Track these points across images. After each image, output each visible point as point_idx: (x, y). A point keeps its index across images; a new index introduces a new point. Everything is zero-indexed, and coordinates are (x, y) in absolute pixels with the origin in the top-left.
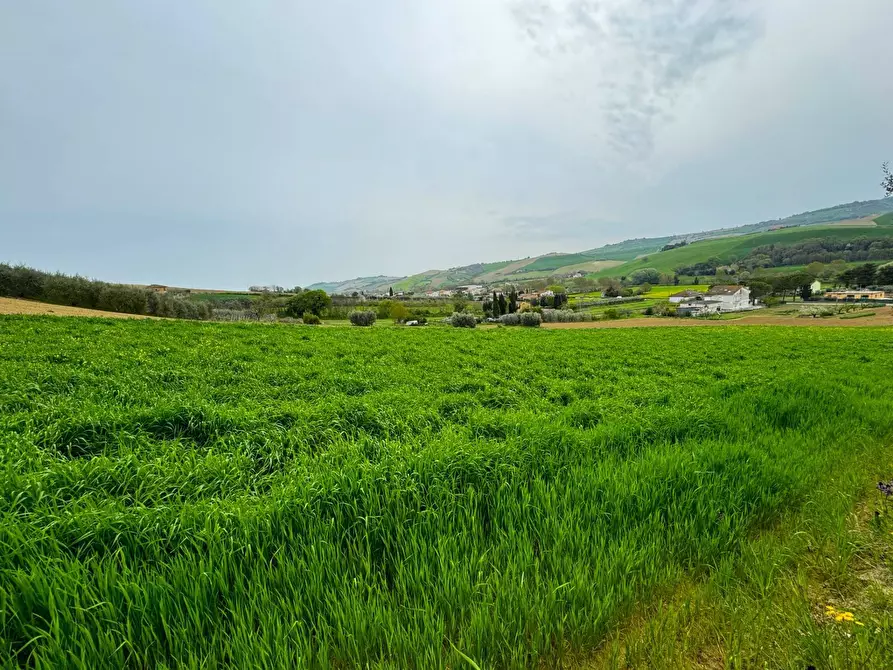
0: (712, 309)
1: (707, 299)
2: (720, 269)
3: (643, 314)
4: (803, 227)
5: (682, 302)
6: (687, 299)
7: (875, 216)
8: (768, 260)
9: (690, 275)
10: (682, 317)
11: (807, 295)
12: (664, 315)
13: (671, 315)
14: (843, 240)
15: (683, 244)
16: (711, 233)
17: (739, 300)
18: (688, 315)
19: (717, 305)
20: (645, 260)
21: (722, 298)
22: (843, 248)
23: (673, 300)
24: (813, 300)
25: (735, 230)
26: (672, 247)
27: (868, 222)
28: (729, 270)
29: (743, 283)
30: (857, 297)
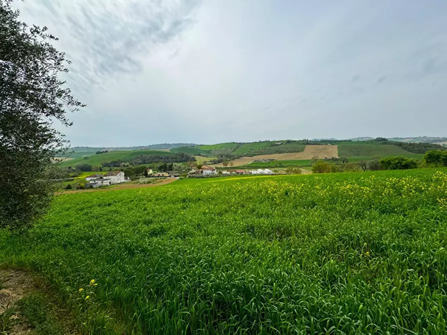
0: (106, 183)
1: (105, 178)
2: (122, 164)
3: (65, 189)
4: (152, 149)
5: (91, 180)
6: (95, 178)
7: (170, 149)
8: (140, 161)
9: (109, 166)
10: (88, 188)
11: (146, 175)
12: (78, 188)
13: (82, 188)
14: (162, 156)
15: (107, 151)
16: (121, 148)
17: (120, 178)
18: (91, 187)
19: (109, 181)
20: (86, 158)
21: (112, 177)
22: (162, 158)
23: (88, 179)
24: (148, 177)
25: (130, 148)
26: (101, 153)
27: (168, 150)
28: (126, 165)
29: (122, 170)
30: (161, 175)
